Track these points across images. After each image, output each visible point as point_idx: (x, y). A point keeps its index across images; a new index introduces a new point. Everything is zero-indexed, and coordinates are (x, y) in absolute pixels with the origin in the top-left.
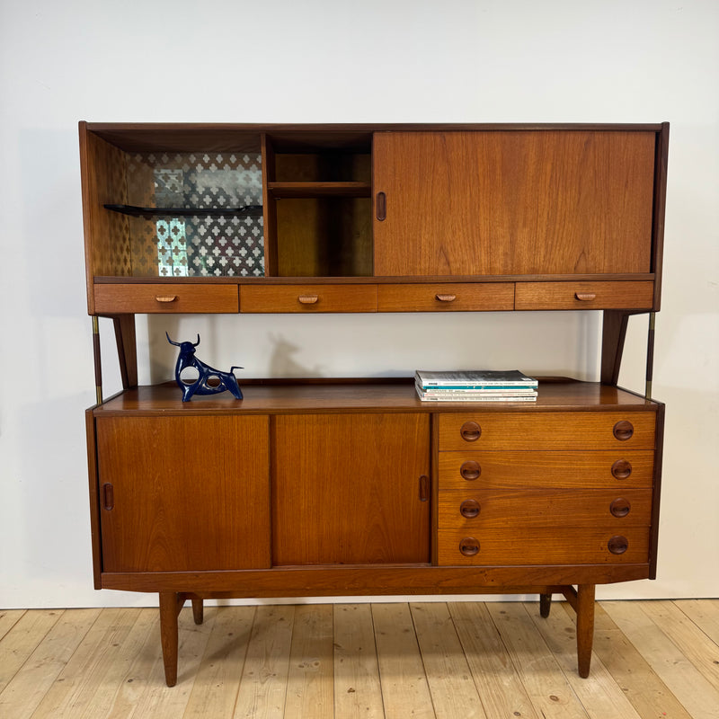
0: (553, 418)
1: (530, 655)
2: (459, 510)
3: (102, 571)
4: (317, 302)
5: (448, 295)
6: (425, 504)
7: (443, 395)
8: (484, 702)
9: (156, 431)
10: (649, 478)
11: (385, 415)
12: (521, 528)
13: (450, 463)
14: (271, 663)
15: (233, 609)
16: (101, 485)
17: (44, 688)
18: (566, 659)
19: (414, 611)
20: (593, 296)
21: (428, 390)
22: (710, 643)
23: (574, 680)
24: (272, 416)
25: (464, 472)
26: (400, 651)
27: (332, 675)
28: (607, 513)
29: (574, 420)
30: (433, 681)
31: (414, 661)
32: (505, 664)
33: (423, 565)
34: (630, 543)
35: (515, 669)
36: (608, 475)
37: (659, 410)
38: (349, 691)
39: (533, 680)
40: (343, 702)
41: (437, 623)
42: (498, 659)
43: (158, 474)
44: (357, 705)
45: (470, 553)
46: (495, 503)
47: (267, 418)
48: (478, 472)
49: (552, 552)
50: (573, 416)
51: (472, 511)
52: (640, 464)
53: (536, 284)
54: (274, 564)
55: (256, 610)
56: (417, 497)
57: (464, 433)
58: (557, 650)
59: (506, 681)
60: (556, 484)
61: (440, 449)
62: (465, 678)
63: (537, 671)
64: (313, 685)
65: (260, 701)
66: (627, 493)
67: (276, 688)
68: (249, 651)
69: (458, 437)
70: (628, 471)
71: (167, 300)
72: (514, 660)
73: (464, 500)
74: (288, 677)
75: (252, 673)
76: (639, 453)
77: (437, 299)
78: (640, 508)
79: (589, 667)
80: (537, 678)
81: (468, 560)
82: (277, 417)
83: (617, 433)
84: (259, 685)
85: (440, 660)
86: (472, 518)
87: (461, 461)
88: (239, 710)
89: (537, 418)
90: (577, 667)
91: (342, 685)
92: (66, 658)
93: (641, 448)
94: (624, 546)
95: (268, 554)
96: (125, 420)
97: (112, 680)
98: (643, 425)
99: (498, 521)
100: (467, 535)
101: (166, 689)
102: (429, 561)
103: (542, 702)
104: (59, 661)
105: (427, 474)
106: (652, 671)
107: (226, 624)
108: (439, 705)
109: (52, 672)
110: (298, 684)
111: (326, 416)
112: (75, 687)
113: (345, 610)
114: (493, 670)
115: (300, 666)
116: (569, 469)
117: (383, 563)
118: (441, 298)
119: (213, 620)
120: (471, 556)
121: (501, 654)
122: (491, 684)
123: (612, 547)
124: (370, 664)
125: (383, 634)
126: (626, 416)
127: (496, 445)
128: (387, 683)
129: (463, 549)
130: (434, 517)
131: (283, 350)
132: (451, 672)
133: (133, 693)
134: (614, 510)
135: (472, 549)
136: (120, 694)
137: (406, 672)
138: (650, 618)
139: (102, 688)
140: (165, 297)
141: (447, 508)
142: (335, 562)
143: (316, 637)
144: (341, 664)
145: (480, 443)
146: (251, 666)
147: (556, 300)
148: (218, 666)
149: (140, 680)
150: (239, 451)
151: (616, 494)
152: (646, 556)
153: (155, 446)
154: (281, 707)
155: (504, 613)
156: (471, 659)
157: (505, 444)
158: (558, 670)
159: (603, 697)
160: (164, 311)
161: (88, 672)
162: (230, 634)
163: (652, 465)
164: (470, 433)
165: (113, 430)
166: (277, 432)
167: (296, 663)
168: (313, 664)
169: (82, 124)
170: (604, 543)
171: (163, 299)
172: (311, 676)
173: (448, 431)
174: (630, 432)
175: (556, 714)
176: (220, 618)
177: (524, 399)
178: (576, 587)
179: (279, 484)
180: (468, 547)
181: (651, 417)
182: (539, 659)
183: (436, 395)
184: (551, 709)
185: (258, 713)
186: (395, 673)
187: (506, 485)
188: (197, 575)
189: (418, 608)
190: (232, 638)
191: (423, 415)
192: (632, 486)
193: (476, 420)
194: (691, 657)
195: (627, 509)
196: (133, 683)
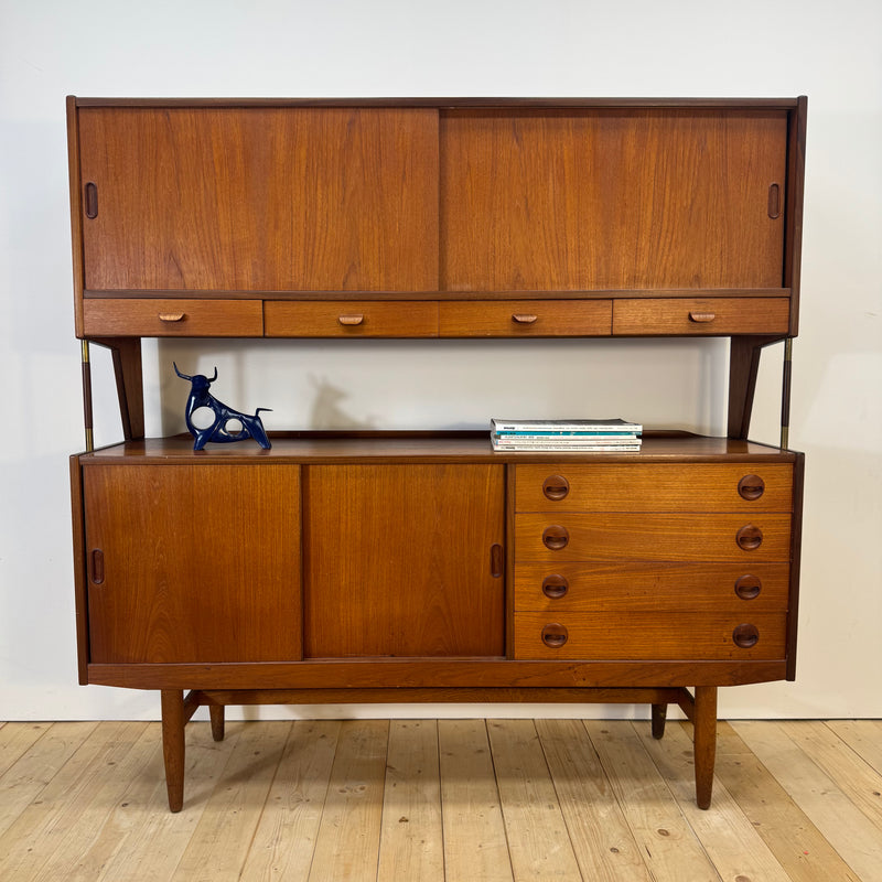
0: (661, 470)
1: (636, 782)
2: (541, 587)
3: (89, 661)
4: (362, 323)
5: (528, 315)
6: (498, 581)
7: (521, 443)
8: (573, 835)
9: (157, 484)
10: (785, 550)
11: (448, 466)
12: (621, 612)
13: (529, 527)
14: (304, 786)
15: (264, 725)
16: (89, 551)
17: (16, 811)
18: (683, 788)
19: (491, 728)
20: (712, 316)
21: (503, 437)
22: (871, 772)
23: (691, 811)
24: (305, 466)
25: (548, 540)
26: (470, 775)
27: (381, 802)
28: (730, 593)
29: (688, 473)
30: (509, 811)
31: (487, 786)
32: (603, 791)
33: (495, 659)
34: (762, 633)
35: (616, 798)
36: (732, 545)
37: (797, 462)
38: (401, 821)
39: (637, 810)
40: (392, 832)
41: (519, 743)
42: (595, 787)
43: (161, 538)
44: (410, 836)
45: (555, 644)
46: (587, 579)
47: (297, 468)
48: (565, 540)
49: (661, 645)
50: (687, 468)
51: (558, 589)
52: (774, 531)
53: (639, 301)
54: (306, 655)
55: (292, 726)
56: (488, 572)
57: (548, 490)
58: (671, 776)
59: (603, 812)
60: (664, 556)
61: (517, 510)
62: (551, 807)
63: (644, 800)
64: (356, 812)
65: (286, 830)
66: (756, 568)
67: (308, 817)
68: (279, 771)
69: (540, 495)
70: (758, 539)
71: (173, 318)
72: (615, 787)
73: (548, 574)
74: (324, 803)
75: (279, 798)
76: (772, 517)
77: (514, 320)
78: (773, 588)
79: (710, 796)
80: (643, 808)
81: (552, 653)
82: (311, 468)
83: (743, 490)
84: (287, 812)
85: (520, 786)
86: (557, 598)
87: (543, 525)
88: (259, 840)
89: (641, 471)
90: (695, 797)
91: (392, 813)
92: (47, 778)
93: (775, 510)
94: (754, 637)
95: (299, 643)
96: (119, 469)
97: (102, 804)
98: (776, 482)
99: (591, 603)
100: (551, 621)
101: (169, 815)
102: (504, 654)
103: (648, 836)
104: (38, 781)
105: (500, 543)
106: (792, 802)
107: (253, 741)
108: (514, 839)
109: (28, 793)
110: (338, 812)
111: (373, 467)
112: (55, 811)
113: (404, 726)
114: (589, 799)
115: (342, 791)
116: (681, 537)
117: (445, 655)
118: (519, 319)
119: (236, 737)
120: (557, 647)
121: (598, 781)
122: (583, 815)
123: (738, 638)
124: (430, 790)
125: (450, 754)
126: (754, 469)
127: (588, 504)
128: (450, 812)
129: (547, 637)
130: (509, 596)
131: (327, 396)
132: (533, 800)
133: (125, 820)
134: (740, 590)
135: (558, 639)
136: (111, 820)
137: (476, 800)
138: (793, 741)
139: (88, 812)
140: (171, 314)
141: (525, 584)
142: (384, 654)
143: (364, 757)
144: (393, 789)
145: (569, 503)
146: (279, 790)
147: (665, 322)
148: (238, 789)
149: (136, 803)
150: (262, 510)
151: (742, 570)
152: (782, 651)
153: (156, 502)
154: (311, 837)
155: (606, 732)
156: (560, 786)
157: (600, 505)
158: (671, 799)
159: (728, 833)
160: (170, 333)
161: (72, 794)
162: (257, 753)
163: (789, 533)
164: (556, 489)
165: (104, 481)
166: (311, 488)
167: (336, 787)
168: (356, 790)
169: (70, 99)
170: (728, 634)
171: (168, 318)
172: (354, 803)
173: (527, 487)
174: (760, 489)
175: (664, 851)
176: (247, 734)
177: (625, 448)
178: (691, 690)
179: (313, 554)
180: (553, 635)
181: (786, 470)
182: (647, 787)
183: (513, 443)
184: (658, 845)
185: (283, 845)
186: (460, 801)
187: (600, 556)
188: (208, 668)
189: (497, 726)
190: (259, 757)
191: (496, 467)
192: (763, 559)
193: (563, 475)
194: (844, 787)
195: (756, 589)
196: (127, 807)
